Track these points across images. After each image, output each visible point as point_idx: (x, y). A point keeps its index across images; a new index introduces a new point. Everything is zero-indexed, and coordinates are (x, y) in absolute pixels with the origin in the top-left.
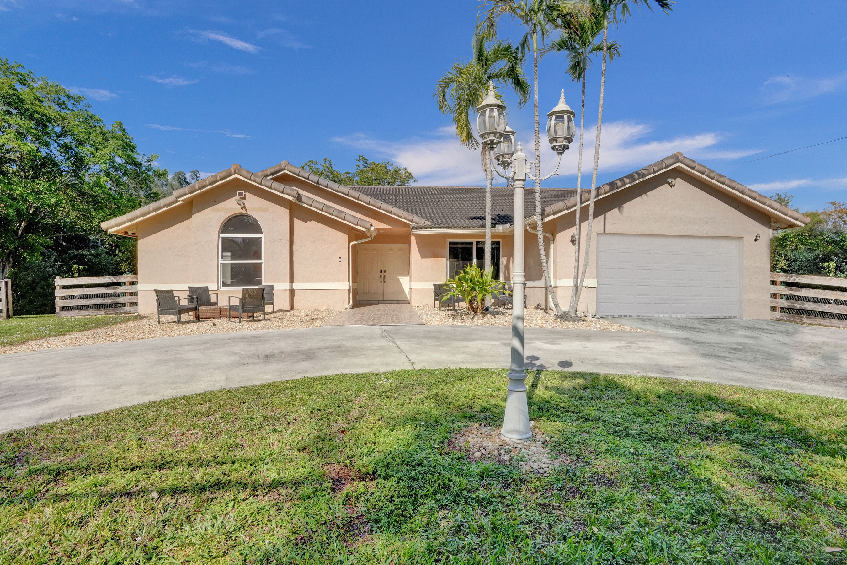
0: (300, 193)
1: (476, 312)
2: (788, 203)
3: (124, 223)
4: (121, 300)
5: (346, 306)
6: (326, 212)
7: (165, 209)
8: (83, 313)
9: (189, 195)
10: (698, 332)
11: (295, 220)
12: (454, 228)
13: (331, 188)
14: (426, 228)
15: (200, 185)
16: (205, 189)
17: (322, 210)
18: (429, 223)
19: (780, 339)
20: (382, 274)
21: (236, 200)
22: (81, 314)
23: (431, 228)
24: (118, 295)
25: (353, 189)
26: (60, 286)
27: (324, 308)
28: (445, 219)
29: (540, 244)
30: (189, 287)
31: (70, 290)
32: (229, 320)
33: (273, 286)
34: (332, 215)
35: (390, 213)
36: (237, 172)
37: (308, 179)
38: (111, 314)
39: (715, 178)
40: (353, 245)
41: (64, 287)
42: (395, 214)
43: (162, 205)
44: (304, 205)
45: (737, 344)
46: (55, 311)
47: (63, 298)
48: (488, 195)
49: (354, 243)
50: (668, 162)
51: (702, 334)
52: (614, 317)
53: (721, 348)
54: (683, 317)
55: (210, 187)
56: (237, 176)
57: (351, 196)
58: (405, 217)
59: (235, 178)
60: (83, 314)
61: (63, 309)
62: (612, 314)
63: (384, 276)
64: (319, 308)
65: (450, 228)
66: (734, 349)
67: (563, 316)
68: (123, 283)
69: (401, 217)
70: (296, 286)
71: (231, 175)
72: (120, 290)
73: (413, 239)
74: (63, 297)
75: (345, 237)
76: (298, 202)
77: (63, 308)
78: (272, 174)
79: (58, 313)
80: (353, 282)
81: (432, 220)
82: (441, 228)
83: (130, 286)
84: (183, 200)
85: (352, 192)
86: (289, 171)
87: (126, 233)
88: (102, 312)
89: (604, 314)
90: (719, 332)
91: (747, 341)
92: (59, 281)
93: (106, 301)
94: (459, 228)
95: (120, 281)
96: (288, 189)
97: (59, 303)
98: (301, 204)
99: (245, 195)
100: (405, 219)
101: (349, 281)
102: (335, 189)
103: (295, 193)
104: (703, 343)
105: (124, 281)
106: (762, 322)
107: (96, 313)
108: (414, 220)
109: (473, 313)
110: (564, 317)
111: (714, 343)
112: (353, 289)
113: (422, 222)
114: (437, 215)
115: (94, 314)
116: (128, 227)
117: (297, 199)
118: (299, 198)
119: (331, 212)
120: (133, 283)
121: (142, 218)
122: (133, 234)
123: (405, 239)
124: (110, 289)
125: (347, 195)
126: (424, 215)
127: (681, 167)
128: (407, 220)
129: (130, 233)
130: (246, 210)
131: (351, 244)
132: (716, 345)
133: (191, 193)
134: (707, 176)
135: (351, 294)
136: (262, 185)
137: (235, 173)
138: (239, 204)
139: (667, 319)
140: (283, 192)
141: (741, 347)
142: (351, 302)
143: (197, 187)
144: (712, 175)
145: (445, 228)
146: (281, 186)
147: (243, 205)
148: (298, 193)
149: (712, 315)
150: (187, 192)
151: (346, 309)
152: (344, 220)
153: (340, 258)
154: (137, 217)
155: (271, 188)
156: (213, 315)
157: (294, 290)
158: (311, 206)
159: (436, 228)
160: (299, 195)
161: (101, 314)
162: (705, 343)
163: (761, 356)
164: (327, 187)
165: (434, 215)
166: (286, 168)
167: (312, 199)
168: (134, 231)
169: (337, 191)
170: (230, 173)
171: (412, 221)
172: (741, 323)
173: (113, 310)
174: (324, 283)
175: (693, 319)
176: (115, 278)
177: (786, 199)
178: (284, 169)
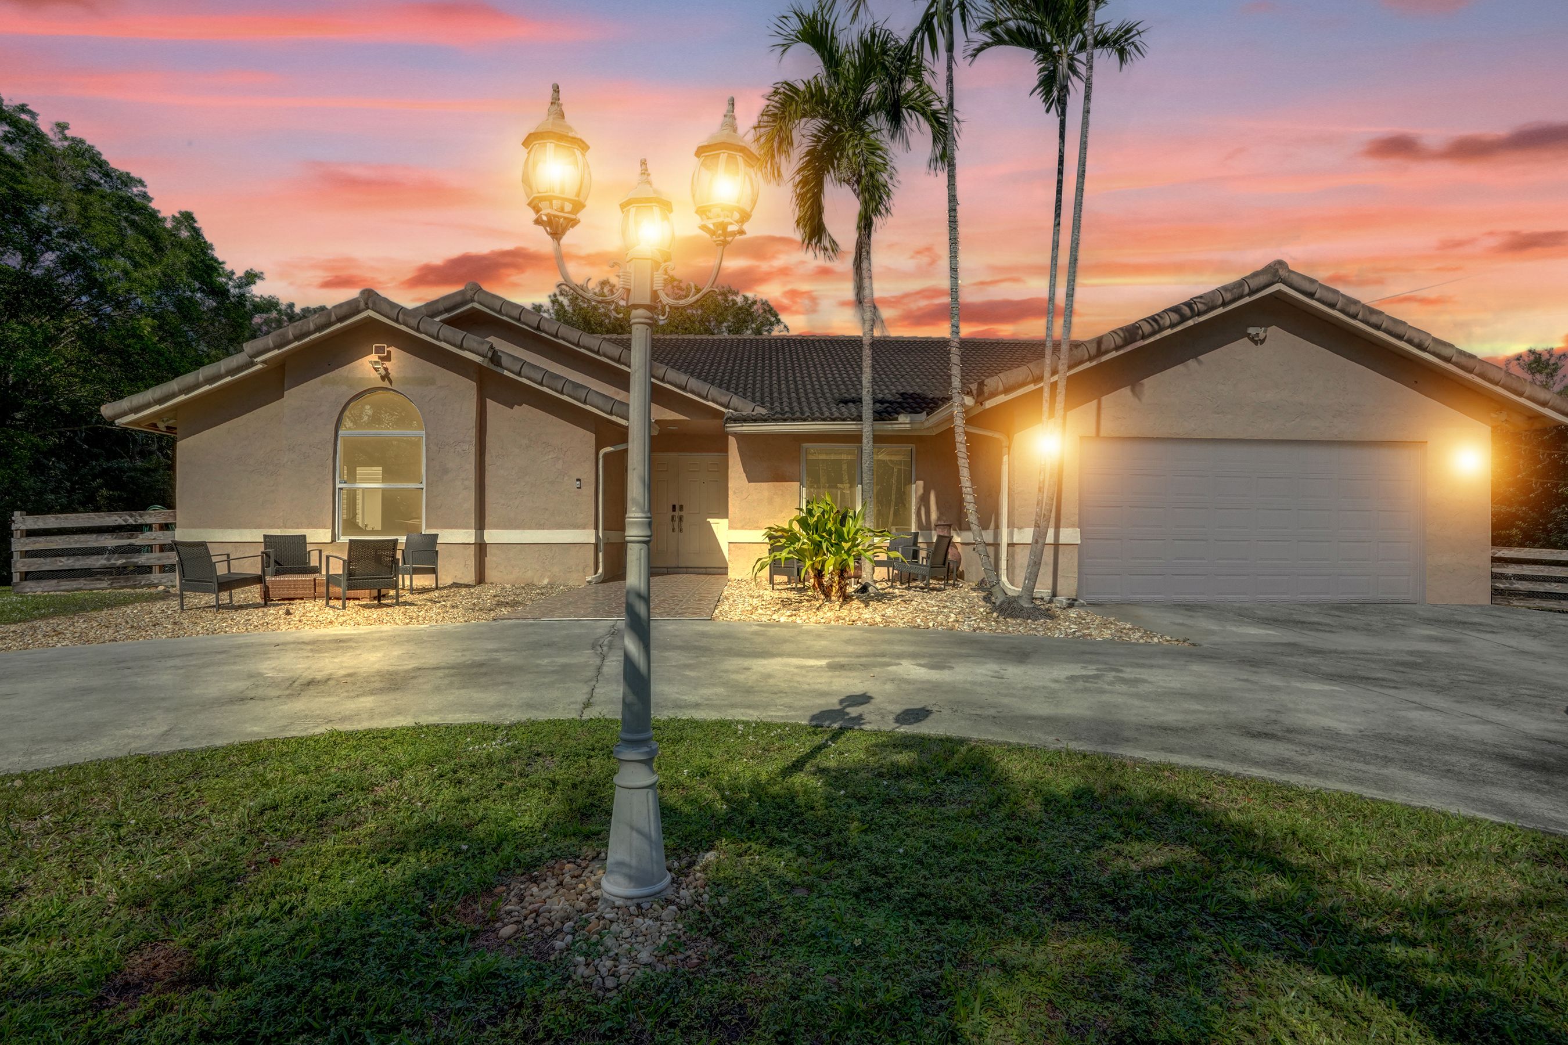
0: (497, 347)
1: (827, 596)
2: (1555, 370)
3: (148, 405)
4: (142, 559)
5: (589, 578)
6: (548, 387)
7: (229, 379)
8: (66, 584)
9: (276, 352)
10: (1317, 630)
11: (490, 403)
12: (813, 420)
13: (564, 339)
14: (755, 421)
15: (298, 332)
16: (307, 339)
17: (541, 384)
18: (764, 411)
19: (1513, 643)
20: (677, 513)
21: (371, 362)
22: (63, 588)
23: (765, 421)
24: (137, 550)
25: (609, 340)
26: (22, 531)
27: (546, 581)
28: (800, 403)
29: (959, 454)
30: (265, 536)
31: (42, 539)
32: (327, 604)
33: (436, 536)
34: (562, 393)
35: (684, 389)
36: (370, 305)
37: (519, 320)
38: (122, 587)
39: (1360, 316)
40: (606, 455)
41: (30, 533)
42: (692, 392)
43: (223, 370)
44: (506, 373)
45: (1411, 653)
46: (12, 580)
47: (28, 554)
48: (867, 352)
49: (609, 449)
50: (1254, 283)
51: (1328, 634)
52: (1119, 604)
53: (1373, 661)
54: (1284, 601)
55: (317, 335)
56: (370, 313)
57: (605, 356)
58: (715, 399)
59: (366, 318)
60: (67, 587)
61: (26, 576)
62: (1114, 597)
63: (681, 518)
64: (536, 582)
65: (805, 420)
66: (1403, 664)
67: (1004, 606)
68: (146, 525)
69: (706, 398)
70: (491, 536)
71: (359, 312)
72: (141, 540)
73: (732, 442)
74: (27, 552)
75: (591, 437)
76: (492, 367)
77: (27, 573)
78: (447, 310)
79: (17, 584)
80: (604, 529)
81: (772, 404)
82: (785, 420)
83: (160, 533)
84: (264, 362)
85: (607, 347)
86: (480, 303)
87: (155, 425)
88: (105, 584)
89: (1093, 598)
90: (1368, 630)
91: (1435, 647)
92: (21, 521)
93: (113, 562)
94: (824, 420)
95: (140, 521)
96: (472, 340)
97: (20, 565)
98: (499, 370)
99: (389, 352)
100: (713, 401)
101: (597, 528)
102: (571, 339)
103: (486, 347)
104: (1330, 652)
105: (148, 522)
106: (1470, 610)
107: (92, 586)
108: (731, 405)
109: (823, 597)
110: (1009, 608)
111: (1355, 652)
112: (605, 544)
113: (747, 408)
114: (784, 395)
115: (88, 587)
116: (157, 415)
117: (492, 360)
118: (495, 358)
119: (560, 388)
120: (166, 527)
121: (183, 397)
122: (168, 428)
123: (718, 443)
124: (122, 538)
125: (598, 353)
126: (758, 394)
127: (1285, 294)
128: (717, 403)
129: (162, 426)
130: (390, 382)
131: (602, 452)
132: (1361, 656)
133: (279, 347)
134: (1342, 311)
135: (601, 554)
136: (421, 332)
137: (368, 308)
138: (376, 369)
139: (1246, 605)
140: (461, 347)
141: (1419, 660)
142: (600, 570)
143: (291, 336)
144: (1352, 309)
145: (794, 420)
146: (458, 335)
147: (383, 372)
148: (492, 347)
149: (1353, 597)
150: (271, 345)
151: (589, 582)
152: (585, 403)
153: (578, 480)
154: (173, 395)
155: (437, 338)
156: (300, 593)
157: (486, 544)
158: (519, 374)
159: (775, 420)
160: (495, 352)
161: (103, 588)
162: (1335, 652)
163: (1466, 678)
164: (556, 336)
165: (780, 394)
166: (476, 298)
167: (521, 360)
168: (171, 423)
169: (578, 345)
170: (358, 307)
171: (727, 407)
172: (1420, 613)
173: (127, 580)
174: (546, 531)
175: (1308, 605)
176: (131, 516)
177: (1552, 362)
178: (472, 301)
